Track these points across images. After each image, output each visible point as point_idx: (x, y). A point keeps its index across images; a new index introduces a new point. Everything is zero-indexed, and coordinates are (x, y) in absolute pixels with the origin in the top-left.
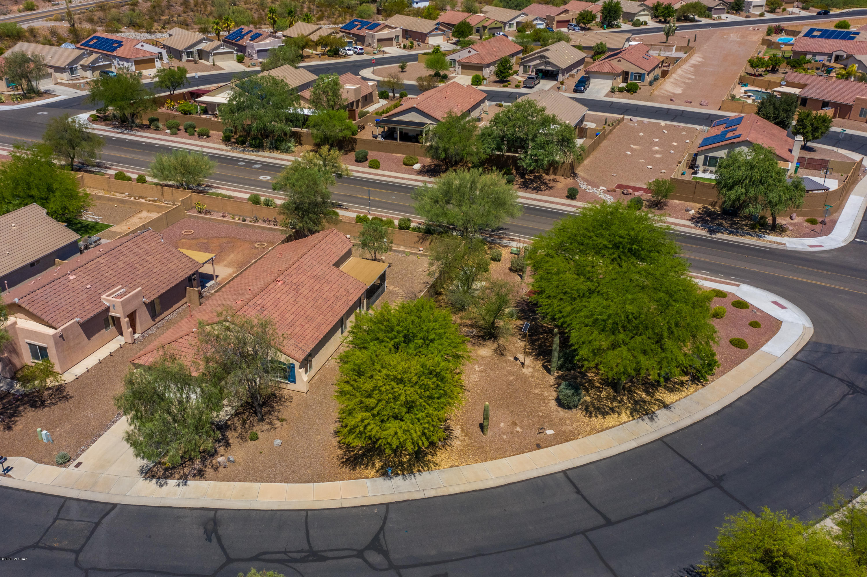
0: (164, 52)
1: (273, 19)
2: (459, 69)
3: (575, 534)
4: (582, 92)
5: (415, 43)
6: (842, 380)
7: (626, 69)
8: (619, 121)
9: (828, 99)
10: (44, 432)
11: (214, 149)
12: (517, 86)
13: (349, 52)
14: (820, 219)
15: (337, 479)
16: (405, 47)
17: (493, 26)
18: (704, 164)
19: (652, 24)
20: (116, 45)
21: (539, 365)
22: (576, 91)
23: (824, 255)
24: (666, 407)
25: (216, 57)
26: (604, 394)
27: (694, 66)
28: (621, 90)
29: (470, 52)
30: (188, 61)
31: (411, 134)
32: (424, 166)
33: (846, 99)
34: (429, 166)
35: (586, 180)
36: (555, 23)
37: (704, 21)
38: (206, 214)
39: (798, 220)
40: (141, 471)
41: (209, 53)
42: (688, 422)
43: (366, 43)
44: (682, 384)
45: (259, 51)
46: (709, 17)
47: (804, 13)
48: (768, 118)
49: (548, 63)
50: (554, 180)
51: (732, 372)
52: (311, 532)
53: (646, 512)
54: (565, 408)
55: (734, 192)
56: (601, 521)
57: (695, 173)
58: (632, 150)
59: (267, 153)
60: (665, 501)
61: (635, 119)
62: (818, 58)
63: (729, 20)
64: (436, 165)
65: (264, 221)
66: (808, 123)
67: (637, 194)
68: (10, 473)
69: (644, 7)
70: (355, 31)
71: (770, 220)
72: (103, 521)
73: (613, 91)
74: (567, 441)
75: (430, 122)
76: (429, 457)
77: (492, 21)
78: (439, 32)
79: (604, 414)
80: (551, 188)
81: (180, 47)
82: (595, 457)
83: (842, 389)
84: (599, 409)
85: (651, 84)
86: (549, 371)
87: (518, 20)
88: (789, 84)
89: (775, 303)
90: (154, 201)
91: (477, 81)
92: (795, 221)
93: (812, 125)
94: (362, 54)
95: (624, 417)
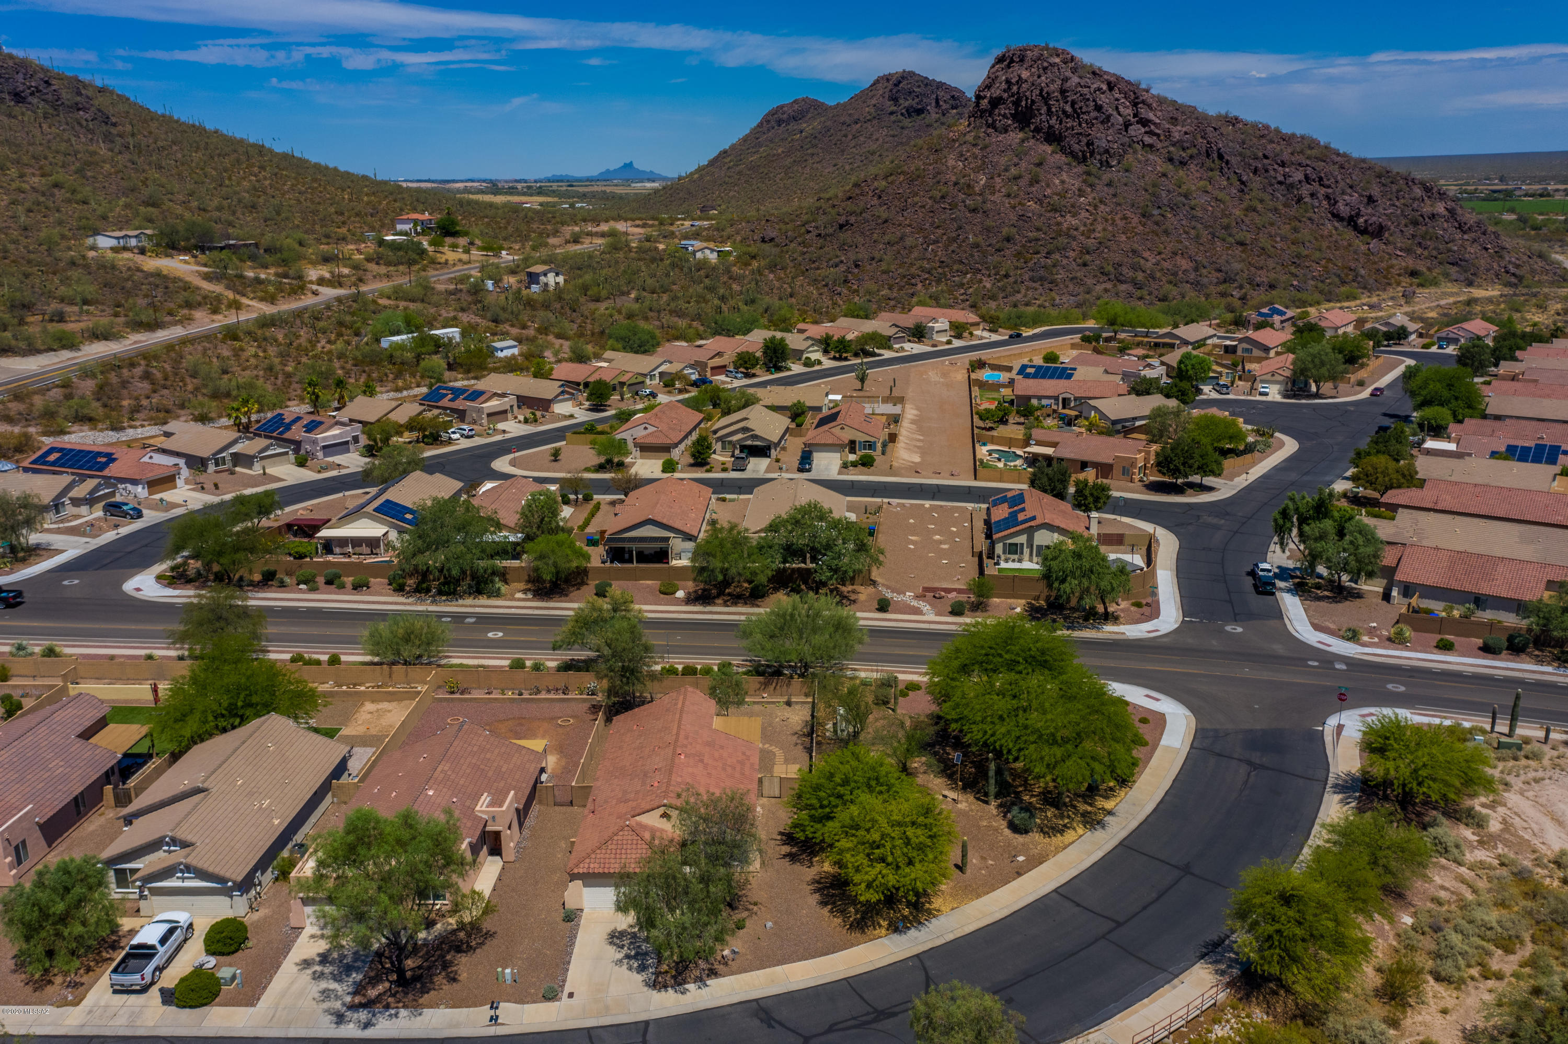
0: (181, 462)
1: (314, 393)
2: (636, 452)
3: (1097, 940)
4: (809, 470)
5: (539, 414)
6: (1240, 760)
7: (853, 438)
8: (880, 508)
9: (1085, 458)
10: (508, 971)
11: (391, 603)
12: (725, 470)
13: (454, 436)
14: (1144, 602)
15: (852, 945)
16: (526, 421)
17: (633, 381)
18: (1004, 553)
19: (828, 363)
20: (104, 460)
21: (971, 798)
22: (801, 470)
23: (1165, 640)
24: (1110, 813)
25: (265, 462)
26: (1049, 814)
27: (913, 422)
28: (854, 464)
29: (646, 428)
30: (216, 472)
31: (646, 552)
32: (689, 593)
33: (1105, 457)
34: (696, 592)
35: (888, 587)
36: (709, 370)
37: (887, 354)
38: (462, 693)
39: (1124, 604)
40: (647, 985)
41: (254, 457)
42: (1134, 824)
43: (468, 419)
44: (1111, 789)
45: (324, 447)
46: (890, 348)
47: (995, 337)
48: (1045, 491)
49: (755, 437)
50: (854, 592)
51: (1147, 770)
52: (865, 996)
53: (1145, 908)
54: (1021, 833)
55: (1067, 584)
56: (1113, 925)
57: (997, 564)
58: (913, 542)
59: (469, 601)
60: (1154, 895)
61: (895, 501)
62: (1045, 402)
63: (915, 352)
64: (704, 590)
65: (549, 691)
66: (1087, 492)
67: (950, 596)
68: (499, 1021)
69: (810, 342)
70: (445, 402)
71: (1100, 609)
72: (648, 1038)
73: (845, 466)
74: (1041, 863)
75: (673, 535)
76: (927, 905)
77: (630, 375)
78: (567, 396)
79: (1061, 832)
80: (854, 601)
81: (205, 453)
82: (1074, 873)
83: (1243, 769)
84: (1053, 828)
85: (883, 453)
86: (986, 802)
87: (660, 370)
88: (1039, 443)
89: (1147, 696)
90: (378, 687)
91: (669, 467)
92: (1122, 607)
93: (1092, 495)
94: (472, 437)
95: (1080, 831)
